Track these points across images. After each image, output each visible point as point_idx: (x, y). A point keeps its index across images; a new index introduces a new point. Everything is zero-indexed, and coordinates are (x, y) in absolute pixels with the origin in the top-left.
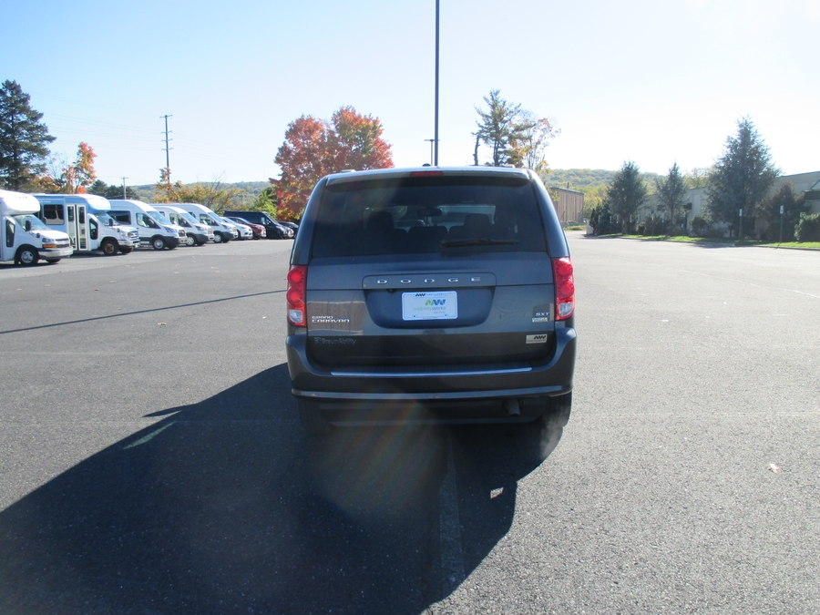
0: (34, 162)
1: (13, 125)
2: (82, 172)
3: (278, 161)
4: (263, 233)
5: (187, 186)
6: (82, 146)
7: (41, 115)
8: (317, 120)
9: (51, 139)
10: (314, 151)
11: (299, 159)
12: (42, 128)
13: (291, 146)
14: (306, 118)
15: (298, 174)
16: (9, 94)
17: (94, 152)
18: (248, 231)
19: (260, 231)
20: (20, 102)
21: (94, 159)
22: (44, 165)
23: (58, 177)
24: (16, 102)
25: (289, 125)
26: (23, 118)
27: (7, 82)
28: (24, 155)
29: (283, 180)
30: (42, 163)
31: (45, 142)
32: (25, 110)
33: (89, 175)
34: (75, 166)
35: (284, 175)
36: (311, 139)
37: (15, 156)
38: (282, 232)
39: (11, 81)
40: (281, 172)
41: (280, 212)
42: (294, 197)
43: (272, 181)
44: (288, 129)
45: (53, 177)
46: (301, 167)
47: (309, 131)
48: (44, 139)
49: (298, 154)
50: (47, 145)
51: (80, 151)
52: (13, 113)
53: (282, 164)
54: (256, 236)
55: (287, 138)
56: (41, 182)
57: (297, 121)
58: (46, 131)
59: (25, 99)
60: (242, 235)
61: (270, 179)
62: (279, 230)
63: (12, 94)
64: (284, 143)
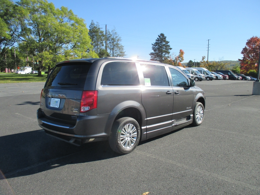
0: (166, 55)
1: (162, 45)
2: (180, 58)
3: (242, 53)
4: (227, 78)
5: (210, 62)
6: (181, 50)
7: (169, 42)
8: (259, 38)
9: (171, 49)
10: (256, 49)
11: (250, 52)
12: (169, 46)
13: (248, 47)
14: (254, 37)
15: (249, 57)
16: (161, 37)
17: (184, 52)
18: (221, 77)
19: (226, 77)
20: (164, 39)
21: (184, 54)
22: (169, 56)
23: (174, 59)
24: (163, 39)
25: (248, 40)
26: (164, 43)
27: (161, 34)
28: (164, 54)
29: (243, 59)
30: (168, 55)
31: (169, 50)
32: (165, 41)
33: (182, 59)
34: (178, 56)
35: (244, 58)
36: (255, 45)
37: (161, 54)
38: (236, 78)
39: (162, 33)
40: (243, 57)
41: (242, 70)
42: (247, 65)
43: (239, 60)
44: (247, 41)
45: (172, 59)
46: (251, 55)
47: (255, 42)
48: (169, 49)
49: (250, 50)
50: (170, 51)
51: (180, 52)
52: (161, 42)
53: (244, 54)
54: (224, 79)
55: (246, 45)
56: (169, 61)
57: (251, 39)
58: (170, 47)
59: (165, 38)
60: (219, 78)
61: (239, 59)
62: (235, 77)
63: (162, 37)
64: (245, 47)
